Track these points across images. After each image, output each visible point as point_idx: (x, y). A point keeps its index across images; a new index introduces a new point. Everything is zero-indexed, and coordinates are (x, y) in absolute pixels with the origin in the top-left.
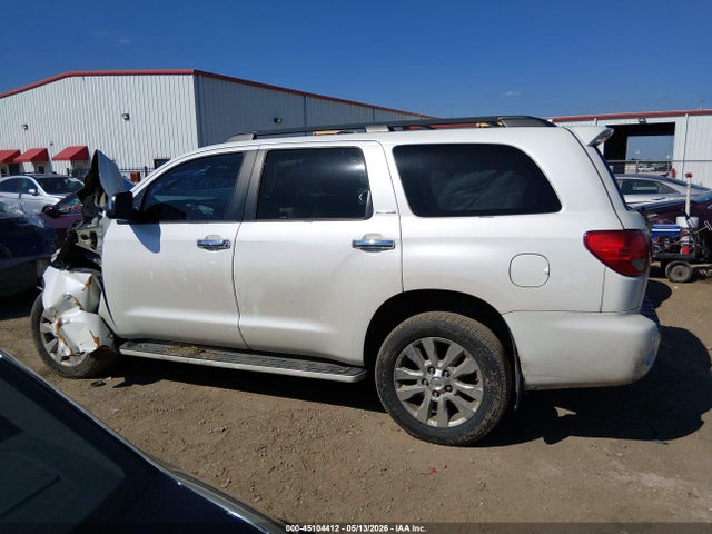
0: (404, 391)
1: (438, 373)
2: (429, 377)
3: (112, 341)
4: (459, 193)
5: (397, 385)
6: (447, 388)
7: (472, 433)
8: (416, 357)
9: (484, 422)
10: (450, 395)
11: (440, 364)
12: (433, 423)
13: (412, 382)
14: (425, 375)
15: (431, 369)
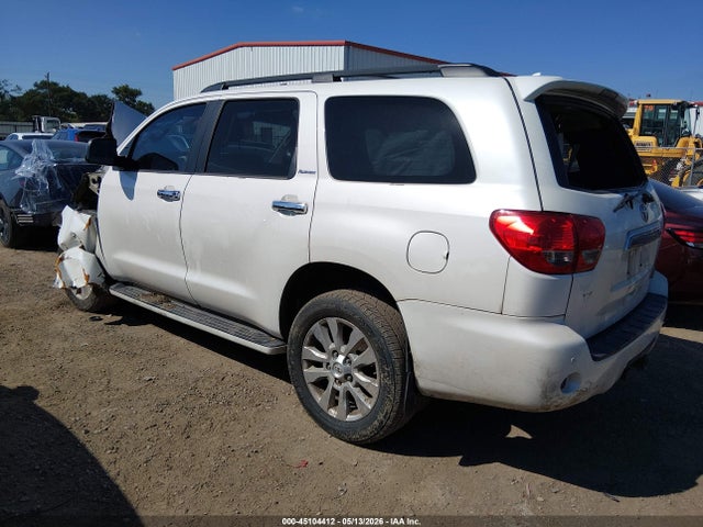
0: (311, 373)
1: (341, 359)
2: (332, 361)
3: (103, 281)
4: (392, 156)
5: (305, 364)
6: (348, 377)
7: (364, 433)
8: (322, 337)
9: (376, 422)
10: (350, 385)
11: (343, 349)
12: (333, 412)
13: (318, 364)
14: (329, 358)
15: (335, 353)
